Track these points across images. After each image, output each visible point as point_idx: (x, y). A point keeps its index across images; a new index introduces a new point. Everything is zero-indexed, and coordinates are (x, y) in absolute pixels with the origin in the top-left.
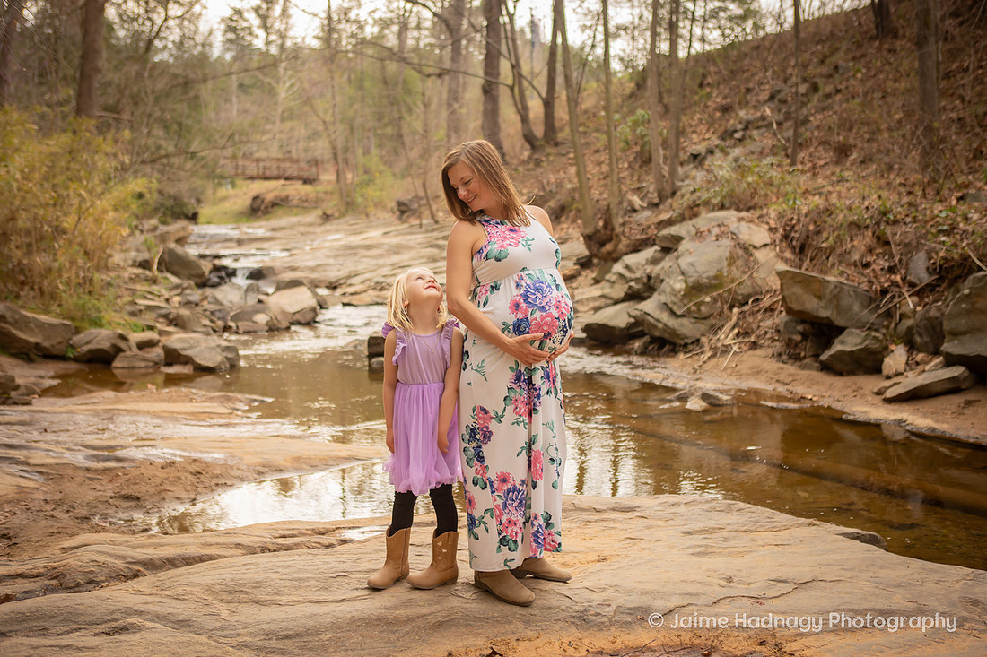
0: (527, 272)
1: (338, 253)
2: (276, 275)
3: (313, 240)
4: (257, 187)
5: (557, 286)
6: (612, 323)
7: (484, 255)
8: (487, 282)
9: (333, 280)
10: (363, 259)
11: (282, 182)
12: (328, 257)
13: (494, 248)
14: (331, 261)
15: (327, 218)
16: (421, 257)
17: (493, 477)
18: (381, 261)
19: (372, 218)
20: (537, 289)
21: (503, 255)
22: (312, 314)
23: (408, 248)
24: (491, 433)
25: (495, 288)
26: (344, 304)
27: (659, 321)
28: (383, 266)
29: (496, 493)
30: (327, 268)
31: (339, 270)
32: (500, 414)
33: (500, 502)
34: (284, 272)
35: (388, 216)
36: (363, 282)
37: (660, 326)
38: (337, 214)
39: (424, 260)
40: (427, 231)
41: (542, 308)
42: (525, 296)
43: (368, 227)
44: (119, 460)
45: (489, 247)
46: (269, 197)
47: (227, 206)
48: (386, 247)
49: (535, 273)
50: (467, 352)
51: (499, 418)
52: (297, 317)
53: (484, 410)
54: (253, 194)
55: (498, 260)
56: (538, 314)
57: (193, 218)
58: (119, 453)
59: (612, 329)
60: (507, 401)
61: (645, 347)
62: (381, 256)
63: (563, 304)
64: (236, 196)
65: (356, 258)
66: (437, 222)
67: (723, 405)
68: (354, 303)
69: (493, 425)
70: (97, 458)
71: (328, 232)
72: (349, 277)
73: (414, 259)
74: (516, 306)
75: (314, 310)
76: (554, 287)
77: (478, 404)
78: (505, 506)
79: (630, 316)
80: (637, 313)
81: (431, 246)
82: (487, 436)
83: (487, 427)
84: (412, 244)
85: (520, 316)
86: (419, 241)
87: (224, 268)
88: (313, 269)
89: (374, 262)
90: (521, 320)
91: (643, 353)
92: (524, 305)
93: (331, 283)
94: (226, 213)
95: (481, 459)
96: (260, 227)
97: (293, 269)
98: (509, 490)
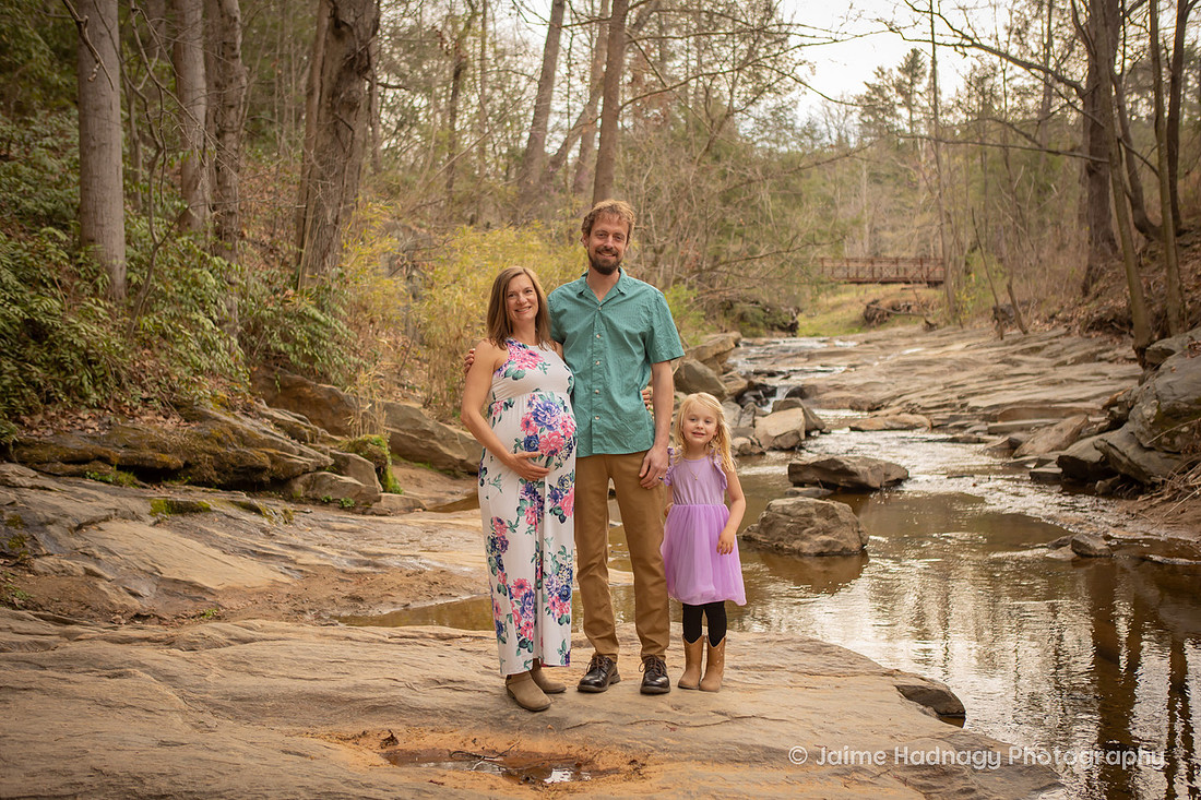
0: (539, 393)
1: (891, 369)
2: (818, 394)
3: (887, 355)
4: (875, 292)
5: (565, 408)
6: (1083, 457)
7: (503, 373)
8: (502, 398)
9: (877, 400)
10: (919, 377)
11: (903, 286)
12: (880, 374)
13: (513, 368)
14: (883, 379)
15: (930, 327)
16: (983, 375)
17: (511, 584)
18: (940, 380)
19: (967, 328)
20: (547, 409)
21: (520, 374)
22: (795, 439)
23: (976, 364)
24: (507, 542)
25: (508, 405)
26: (853, 429)
27: (1123, 454)
28: (934, 385)
29: (514, 599)
30: (877, 387)
31: (889, 389)
32: (514, 524)
33: (518, 607)
34: (828, 391)
35: (987, 325)
36: (899, 404)
37: (1125, 460)
38: (942, 324)
39: (986, 378)
40: (1006, 344)
41: (550, 427)
42: (535, 414)
43: (959, 339)
44: (377, 566)
45: (509, 366)
46: (884, 304)
47: (838, 315)
48: (949, 363)
49: (547, 395)
50: (485, 469)
51: (513, 528)
52: (779, 442)
53: (499, 520)
54: (871, 299)
55: (515, 379)
56: (546, 432)
57: (792, 329)
58: (379, 560)
59: (1083, 462)
60: (521, 512)
61: (1113, 487)
62: (942, 373)
63: (569, 424)
64: (851, 303)
65: (912, 376)
66: (1026, 332)
67: (1096, 556)
68: (863, 427)
69: (508, 535)
70: (359, 563)
71: (913, 344)
72: (893, 398)
73: (974, 377)
74: (527, 424)
75: (797, 434)
76: (562, 408)
77: (494, 516)
78: (523, 610)
79: (1096, 448)
80: (1103, 443)
81: (1003, 362)
82: (505, 545)
83: (503, 537)
84: (982, 359)
85: (531, 433)
86: (990, 355)
87: (763, 386)
88: (859, 388)
89: (932, 380)
90: (531, 437)
91: (1109, 494)
92: (534, 423)
93: (873, 404)
94: (837, 323)
95: (501, 567)
96: (852, 340)
97: (838, 388)
98: (526, 595)
